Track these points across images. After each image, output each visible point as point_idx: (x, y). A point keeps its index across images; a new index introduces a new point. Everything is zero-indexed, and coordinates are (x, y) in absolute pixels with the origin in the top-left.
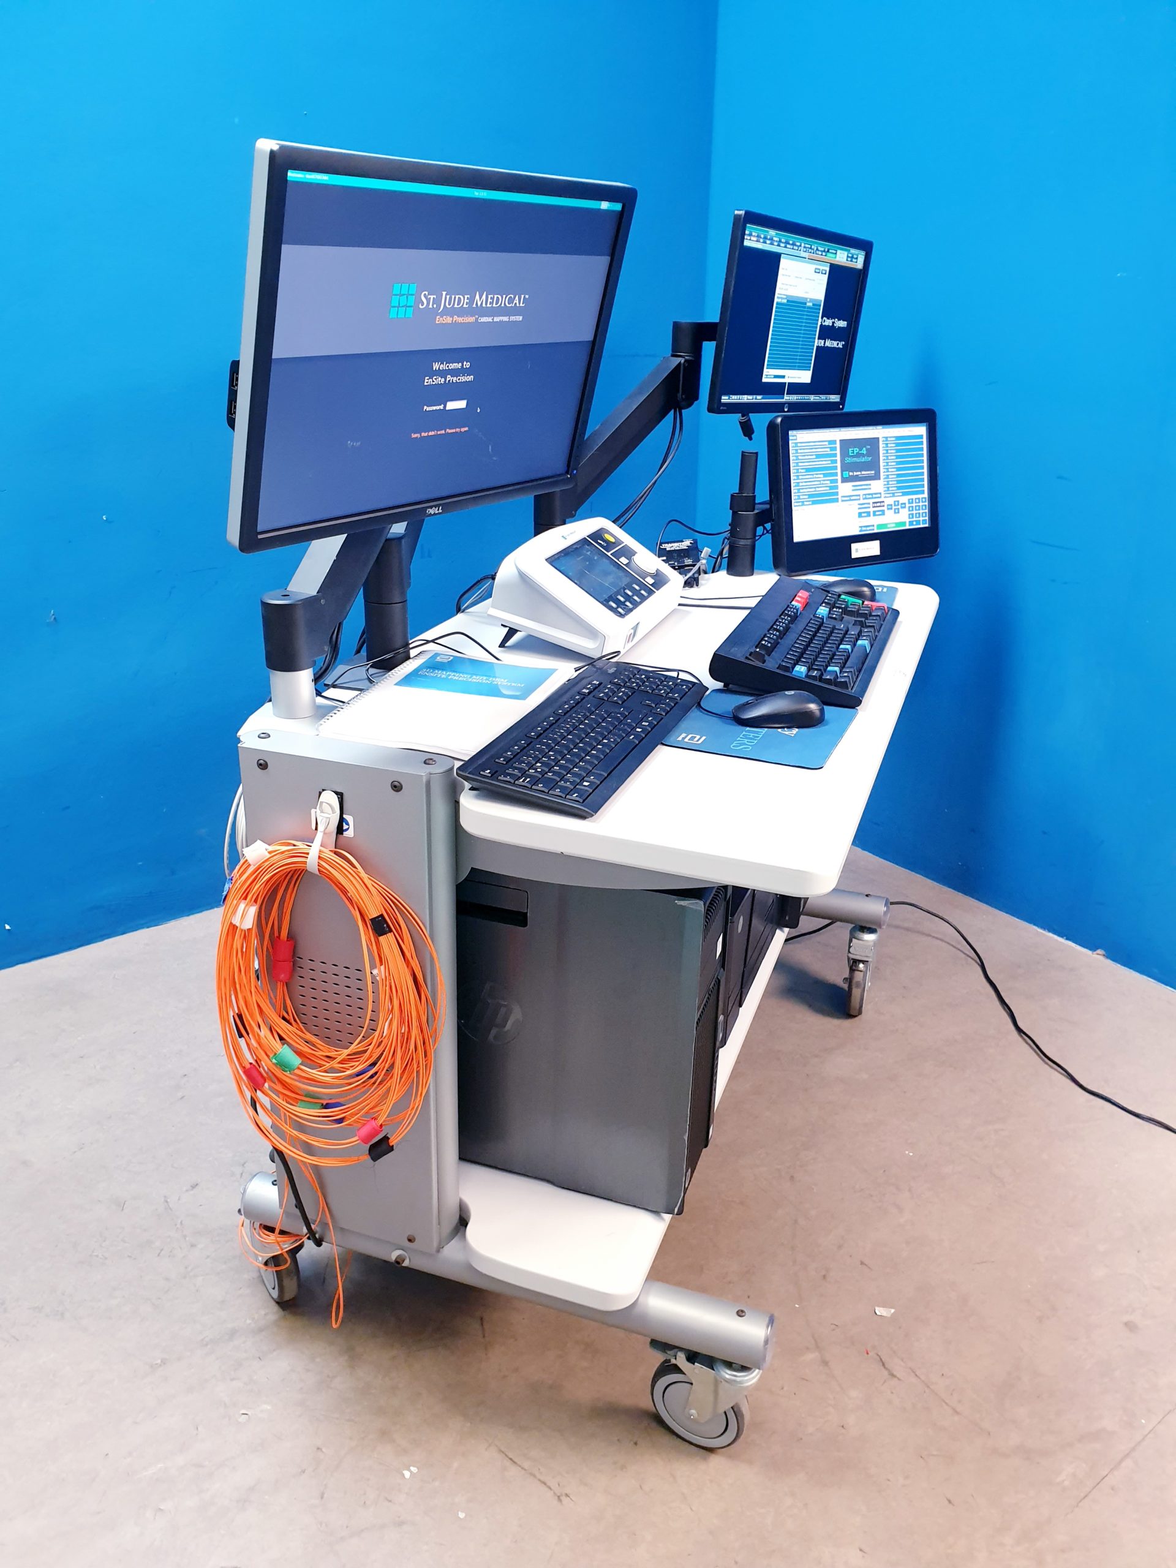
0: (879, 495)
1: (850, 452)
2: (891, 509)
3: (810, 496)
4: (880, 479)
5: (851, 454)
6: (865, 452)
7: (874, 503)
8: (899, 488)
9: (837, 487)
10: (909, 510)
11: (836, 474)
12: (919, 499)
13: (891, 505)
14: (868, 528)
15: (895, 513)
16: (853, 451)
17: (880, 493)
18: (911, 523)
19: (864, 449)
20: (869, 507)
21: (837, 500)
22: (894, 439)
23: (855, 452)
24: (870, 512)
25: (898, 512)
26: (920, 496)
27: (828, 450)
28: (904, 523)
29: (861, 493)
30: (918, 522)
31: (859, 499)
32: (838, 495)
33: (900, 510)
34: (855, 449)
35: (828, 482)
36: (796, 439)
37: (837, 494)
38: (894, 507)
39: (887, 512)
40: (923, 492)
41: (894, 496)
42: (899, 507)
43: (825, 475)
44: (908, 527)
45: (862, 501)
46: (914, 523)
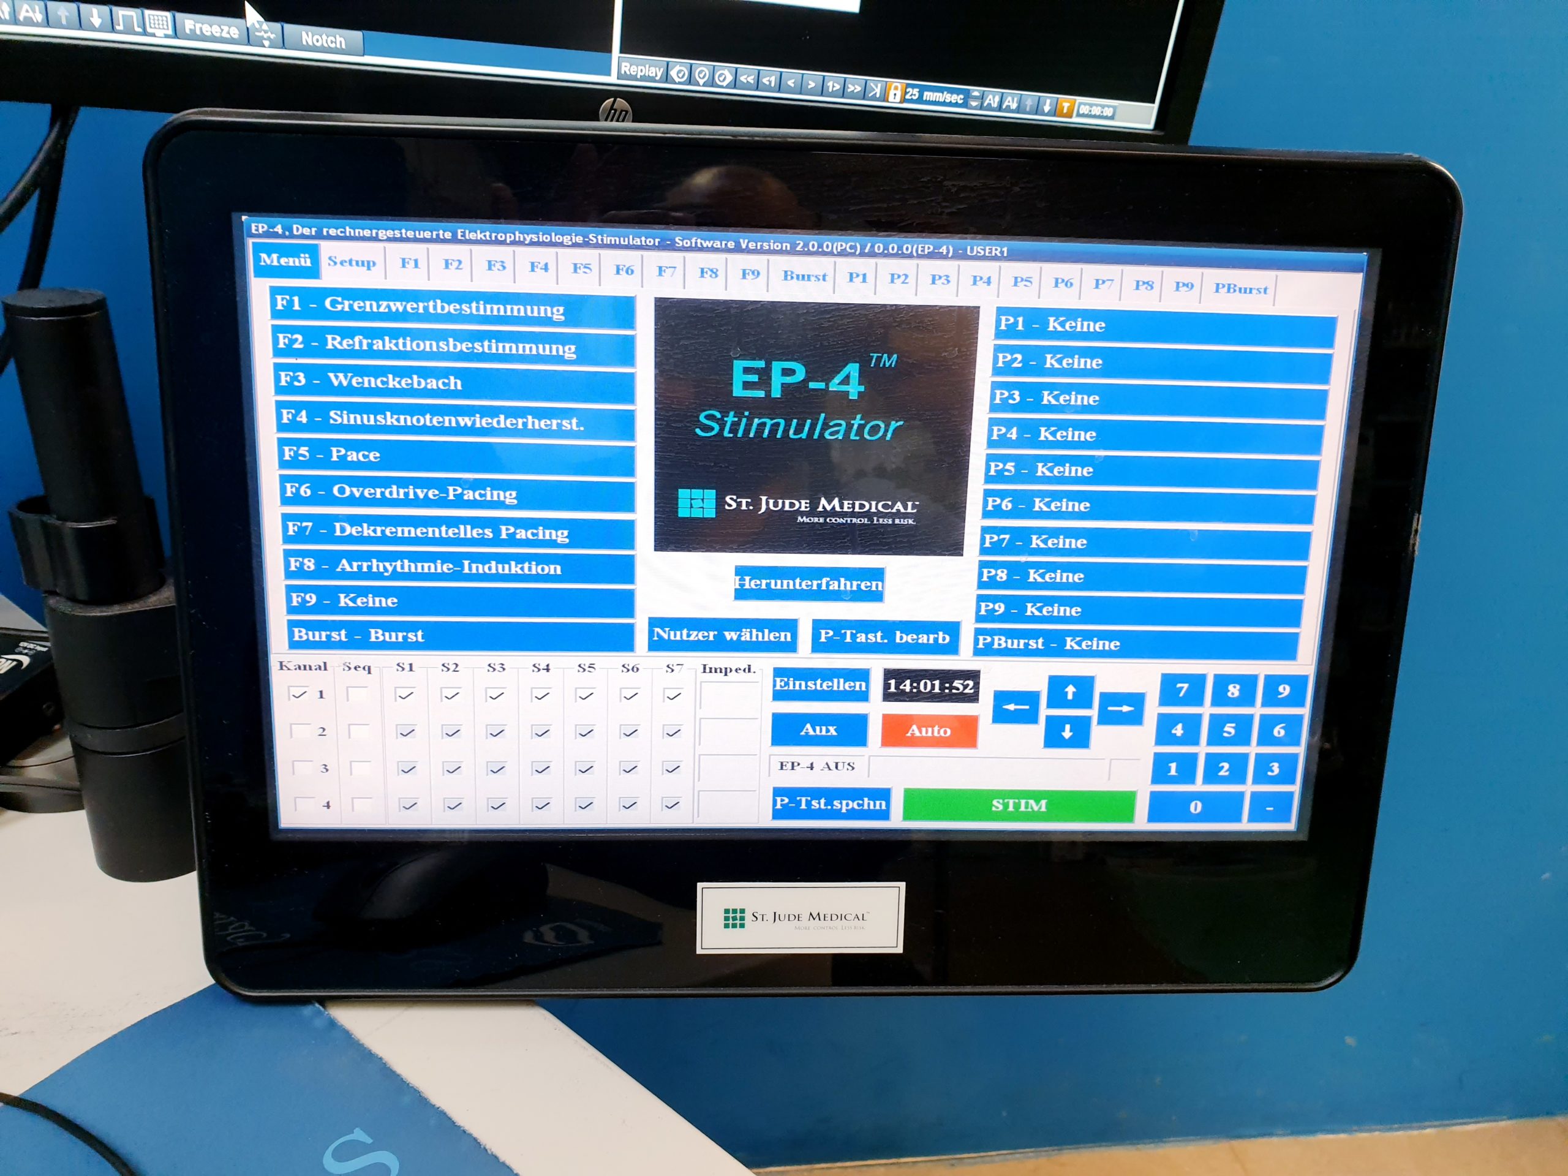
0: (943, 638)
1: (739, 377)
2: (1031, 717)
3: (410, 601)
4: (955, 548)
5: (738, 391)
6: (854, 390)
7: (889, 674)
8: (1093, 611)
9: (625, 569)
10: (1164, 735)
11: (624, 498)
12: (1248, 682)
13: (1031, 698)
14: (843, 806)
15: (1053, 739)
16: (765, 376)
17: (952, 629)
18: (1160, 806)
19: (853, 369)
20: (863, 697)
21: (622, 640)
22: (1098, 327)
23: (777, 381)
24: (862, 721)
25: (1081, 739)
26: (1262, 668)
27: (569, 352)
28: (1124, 802)
29: (805, 613)
30: (1229, 806)
31: (791, 647)
32: (630, 612)
33: (1099, 733)
34: (777, 367)
35: (562, 536)
36: (313, 272)
37: (625, 603)
38: (1044, 712)
39: (986, 727)
40: (1286, 648)
41: (1060, 652)
42: (1093, 713)
43: (530, 496)
44: (1141, 823)
45: (804, 657)
46: (1196, 807)
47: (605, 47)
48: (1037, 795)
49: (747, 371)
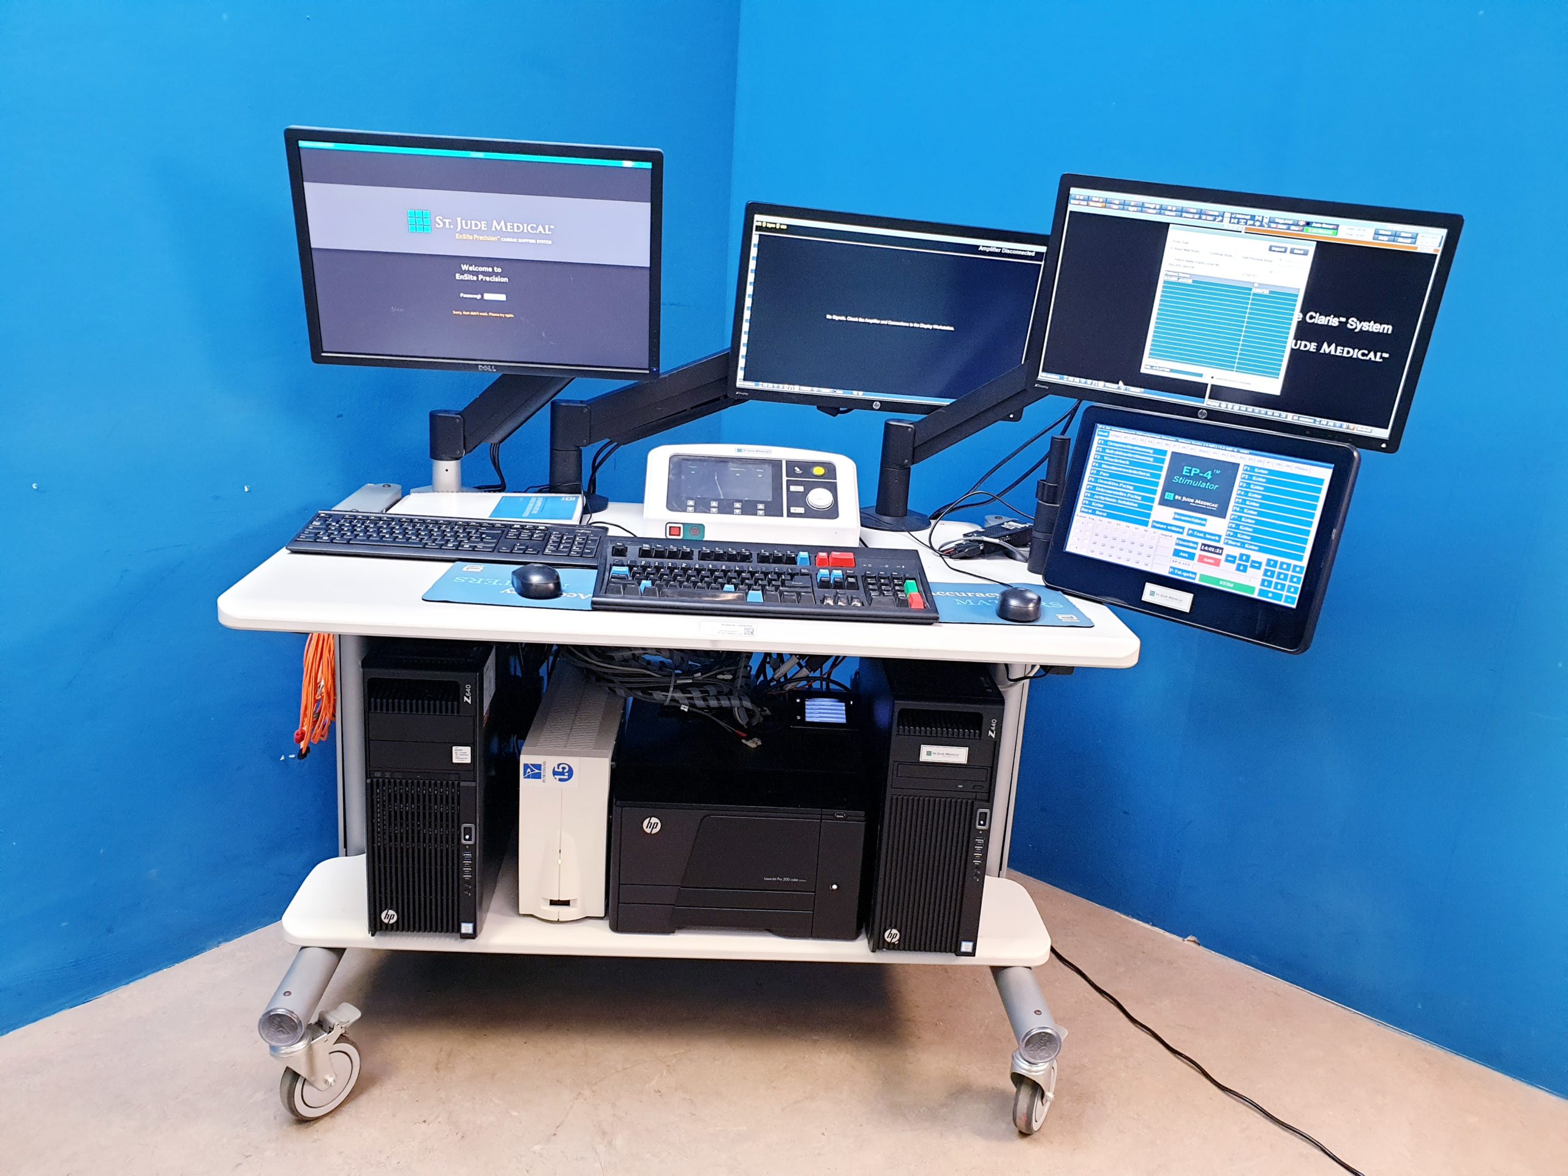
0: (1217, 538)
1: (1185, 470)
2: (1233, 562)
3: (1106, 506)
4: (1224, 517)
5: (1184, 473)
6: (1209, 477)
7: (1203, 544)
8: (1253, 539)
9: (1150, 508)
10: (1265, 574)
11: (1154, 492)
12: (1289, 565)
13: (1235, 557)
14: (1185, 574)
15: (1238, 569)
16: (1191, 470)
17: (1220, 536)
18: (1261, 592)
19: (1210, 472)
20: (1196, 548)
21: (1146, 524)
22: (1267, 472)
23: (1193, 472)
24: (1194, 554)
25: (1245, 570)
26: (1293, 562)
27: (1152, 459)
28: (1252, 589)
29: (1187, 526)
30: (1279, 597)
31: (1182, 533)
32: (1149, 518)
33: (1249, 569)
34: (1194, 469)
35: (1140, 498)
36: (1107, 436)
37: (1148, 516)
38: (1237, 561)
39: (1223, 563)
40: (1300, 558)
41: (1244, 547)
42: (1249, 564)
43: (1136, 488)
44: (1255, 596)
45: (1185, 536)
46: (1270, 595)
47: (1204, 397)
48: (1231, 582)
49: (1187, 469)
